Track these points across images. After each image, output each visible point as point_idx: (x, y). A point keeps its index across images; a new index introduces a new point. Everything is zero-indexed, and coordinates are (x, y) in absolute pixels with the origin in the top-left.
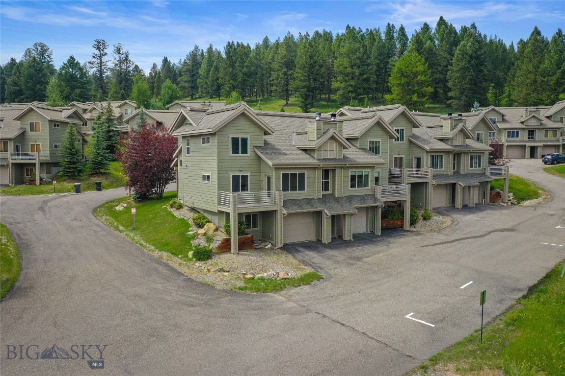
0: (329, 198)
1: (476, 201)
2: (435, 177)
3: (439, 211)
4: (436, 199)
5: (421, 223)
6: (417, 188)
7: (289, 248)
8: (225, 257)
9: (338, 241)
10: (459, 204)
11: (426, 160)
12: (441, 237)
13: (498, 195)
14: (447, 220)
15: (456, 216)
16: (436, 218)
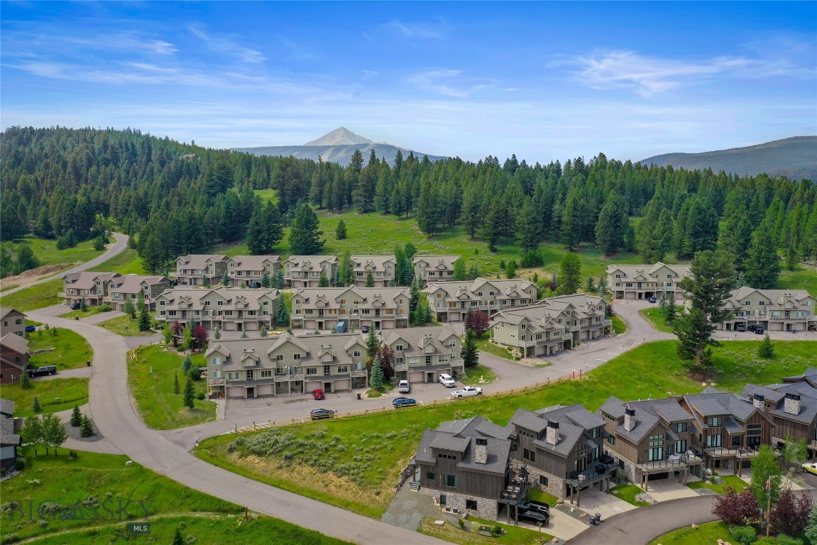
0: (548, 341)
1: (598, 335)
2: (582, 328)
3: (583, 341)
4: (583, 336)
5: (577, 346)
6: (575, 333)
7: (539, 356)
8: (523, 359)
9: (552, 354)
10: (591, 337)
11: (578, 322)
12: (582, 352)
13: (608, 331)
14: (586, 345)
15: (589, 343)
16: (582, 344)
